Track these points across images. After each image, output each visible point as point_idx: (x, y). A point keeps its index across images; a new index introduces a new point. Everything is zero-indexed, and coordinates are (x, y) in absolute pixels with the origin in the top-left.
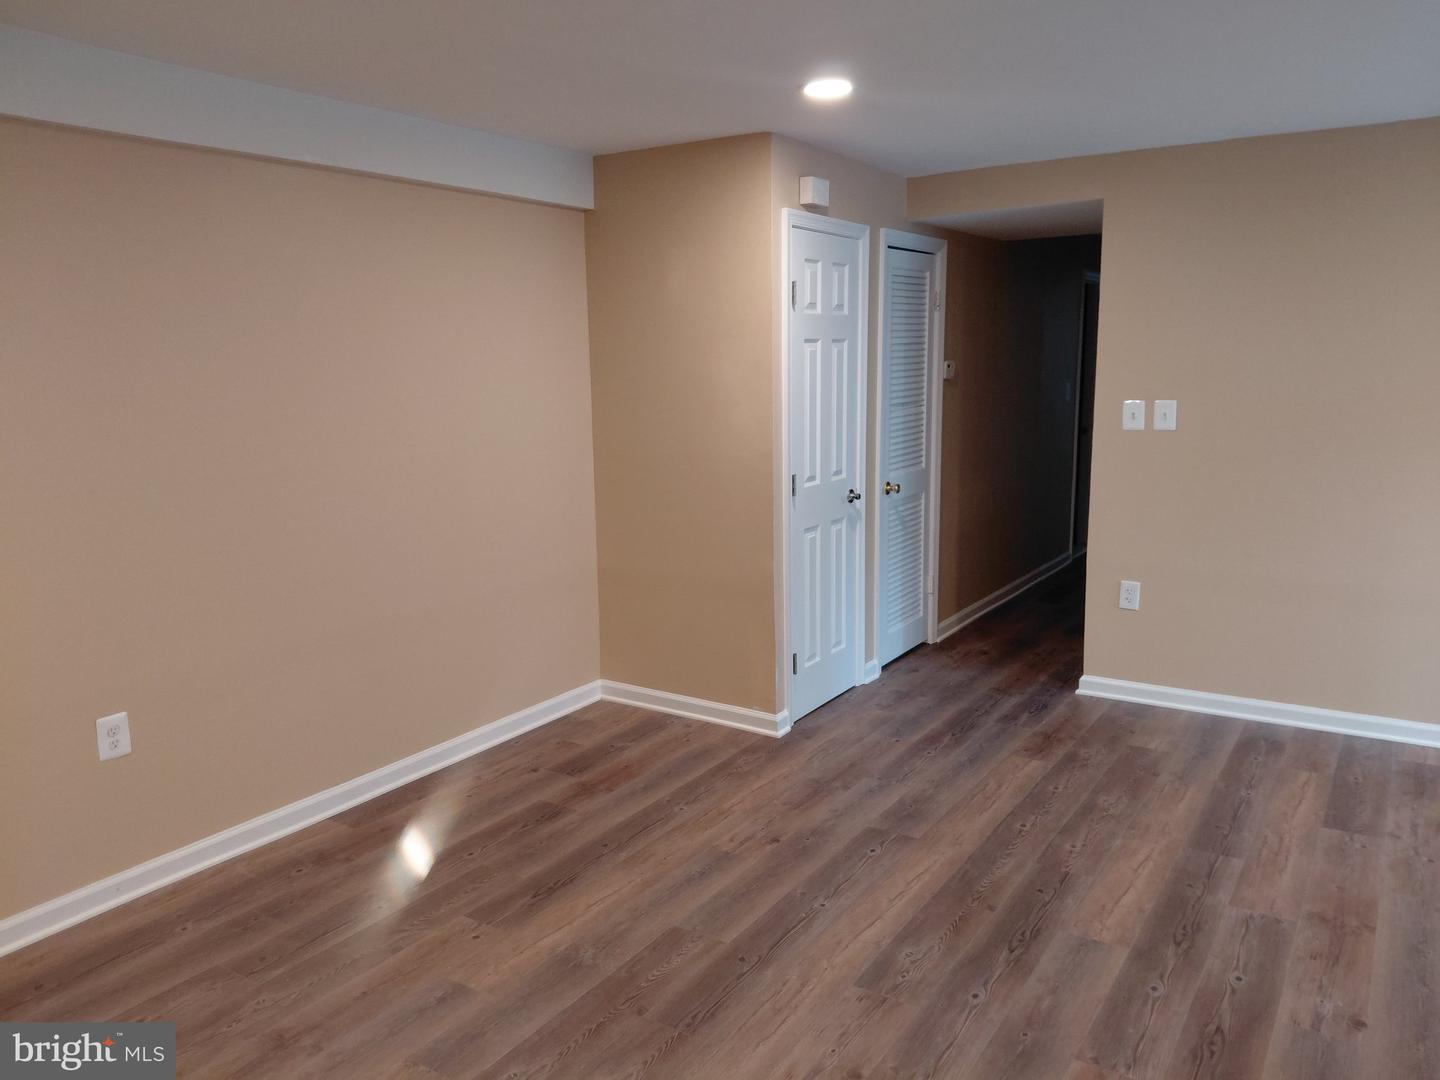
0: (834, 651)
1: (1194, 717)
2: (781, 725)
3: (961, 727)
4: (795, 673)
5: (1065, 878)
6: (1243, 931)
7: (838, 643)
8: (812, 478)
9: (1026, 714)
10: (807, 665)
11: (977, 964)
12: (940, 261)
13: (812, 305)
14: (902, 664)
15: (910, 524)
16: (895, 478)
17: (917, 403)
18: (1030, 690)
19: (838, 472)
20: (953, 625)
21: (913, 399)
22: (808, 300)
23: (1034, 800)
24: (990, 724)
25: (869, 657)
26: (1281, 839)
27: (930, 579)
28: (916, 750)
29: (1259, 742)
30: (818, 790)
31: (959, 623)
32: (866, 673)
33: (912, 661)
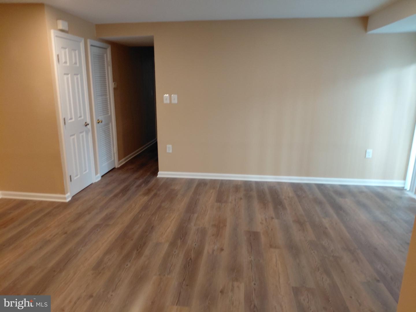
0: (84, 173)
1: (187, 179)
2: (68, 198)
3: (125, 190)
4: (71, 181)
5: (153, 227)
6: (197, 232)
7: (86, 170)
8: (71, 119)
9: (144, 184)
10: (75, 178)
11: (127, 257)
12: (109, 51)
13: (66, 62)
14: (108, 175)
15: (107, 132)
16: (101, 118)
17: (106, 95)
18: (145, 177)
19: (80, 117)
20: (123, 162)
21: (104, 94)
22: (64, 61)
23: (145, 207)
24: (133, 188)
25: (96, 173)
26: (206, 207)
27: (115, 149)
28: (111, 199)
29: (202, 183)
30: (80, 216)
31: (125, 161)
32: (96, 178)
33: (111, 173)
